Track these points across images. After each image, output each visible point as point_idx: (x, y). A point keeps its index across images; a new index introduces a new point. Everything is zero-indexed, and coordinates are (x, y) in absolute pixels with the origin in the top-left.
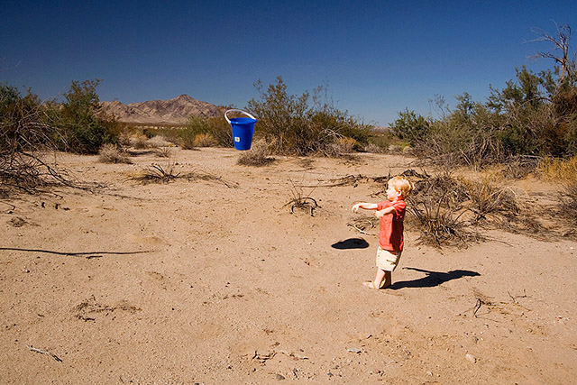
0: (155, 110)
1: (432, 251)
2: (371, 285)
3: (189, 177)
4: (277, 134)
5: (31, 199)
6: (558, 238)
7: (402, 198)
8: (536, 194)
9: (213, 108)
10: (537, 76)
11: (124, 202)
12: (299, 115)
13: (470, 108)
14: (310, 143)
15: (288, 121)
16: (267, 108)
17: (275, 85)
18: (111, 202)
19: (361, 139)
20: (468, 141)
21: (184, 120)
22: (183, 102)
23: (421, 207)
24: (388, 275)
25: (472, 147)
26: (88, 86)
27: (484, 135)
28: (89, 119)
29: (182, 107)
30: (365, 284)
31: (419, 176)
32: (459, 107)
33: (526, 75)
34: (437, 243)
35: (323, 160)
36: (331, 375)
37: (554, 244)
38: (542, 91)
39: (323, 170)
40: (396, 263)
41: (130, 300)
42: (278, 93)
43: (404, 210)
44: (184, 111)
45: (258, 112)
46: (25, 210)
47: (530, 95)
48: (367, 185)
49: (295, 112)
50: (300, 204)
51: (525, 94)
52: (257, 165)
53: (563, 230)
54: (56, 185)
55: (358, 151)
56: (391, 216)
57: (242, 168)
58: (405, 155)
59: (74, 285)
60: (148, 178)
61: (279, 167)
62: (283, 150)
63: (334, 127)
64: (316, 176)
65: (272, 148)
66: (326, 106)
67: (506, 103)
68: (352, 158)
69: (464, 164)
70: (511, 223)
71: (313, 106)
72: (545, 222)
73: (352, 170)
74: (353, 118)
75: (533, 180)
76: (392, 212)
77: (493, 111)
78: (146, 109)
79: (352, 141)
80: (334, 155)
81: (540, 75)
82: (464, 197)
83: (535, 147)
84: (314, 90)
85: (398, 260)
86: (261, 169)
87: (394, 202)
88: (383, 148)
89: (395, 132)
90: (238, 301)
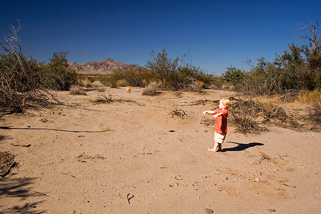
0: (93, 67)
1: (242, 135)
2: (212, 150)
3: (120, 101)
4: (162, 80)
5: (48, 111)
6: (307, 130)
7: (226, 108)
8: (298, 110)
9: (125, 66)
10: (300, 48)
11: (91, 112)
12: (173, 69)
13: (265, 65)
14: (179, 85)
15: (168, 73)
16: (157, 66)
17: (161, 53)
18: (84, 112)
19: (207, 82)
20: (263, 82)
21: (110, 73)
22: (109, 63)
23: (237, 115)
24: (220, 145)
25: (265, 86)
26: (62, 55)
27: (272, 79)
28: (63, 72)
29: (108, 65)
30: (209, 149)
31: (237, 100)
32: (259, 64)
33: (294, 47)
34: (244, 132)
35: (187, 93)
36: (193, 185)
37: (304, 134)
38: (303, 56)
39: (187, 98)
40: (224, 139)
41: (101, 154)
42: (163, 58)
43: (227, 114)
44: (109, 68)
45: (152, 68)
46: (46, 115)
47: (296, 58)
48: (210, 105)
49: (172, 67)
50: (177, 113)
51: (294, 57)
52: (152, 95)
53: (310, 127)
54: (56, 104)
55: (205, 89)
56: (221, 117)
57: (145, 97)
58: (231, 91)
59: (74, 148)
60: (100, 101)
61: (164, 97)
62: (165, 88)
63: (192, 75)
64: (183, 101)
65: (160, 87)
66: (188, 64)
67: (284, 62)
68: (202, 92)
69: (261, 94)
70: (283, 123)
71: (181, 65)
72: (300, 123)
73: (202, 98)
74: (202, 71)
75: (298, 102)
76: (222, 115)
77: (277, 66)
78: (89, 66)
79: (202, 83)
80: (192, 90)
81: (302, 47)
82: (259, 110)
83: (299, 85)
84: (182, 56)
85: (224, 138)
86: (154, 97)
87: (223, 110)
88: (219, 87)
89: (225, 78)
90: (150, 156)
